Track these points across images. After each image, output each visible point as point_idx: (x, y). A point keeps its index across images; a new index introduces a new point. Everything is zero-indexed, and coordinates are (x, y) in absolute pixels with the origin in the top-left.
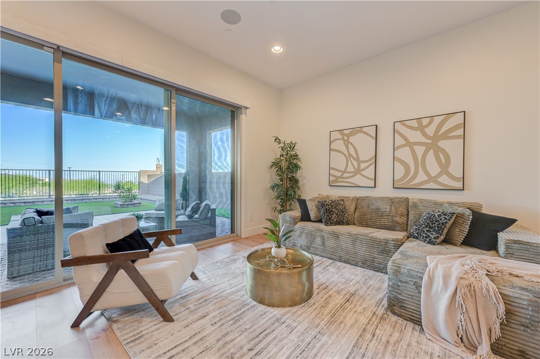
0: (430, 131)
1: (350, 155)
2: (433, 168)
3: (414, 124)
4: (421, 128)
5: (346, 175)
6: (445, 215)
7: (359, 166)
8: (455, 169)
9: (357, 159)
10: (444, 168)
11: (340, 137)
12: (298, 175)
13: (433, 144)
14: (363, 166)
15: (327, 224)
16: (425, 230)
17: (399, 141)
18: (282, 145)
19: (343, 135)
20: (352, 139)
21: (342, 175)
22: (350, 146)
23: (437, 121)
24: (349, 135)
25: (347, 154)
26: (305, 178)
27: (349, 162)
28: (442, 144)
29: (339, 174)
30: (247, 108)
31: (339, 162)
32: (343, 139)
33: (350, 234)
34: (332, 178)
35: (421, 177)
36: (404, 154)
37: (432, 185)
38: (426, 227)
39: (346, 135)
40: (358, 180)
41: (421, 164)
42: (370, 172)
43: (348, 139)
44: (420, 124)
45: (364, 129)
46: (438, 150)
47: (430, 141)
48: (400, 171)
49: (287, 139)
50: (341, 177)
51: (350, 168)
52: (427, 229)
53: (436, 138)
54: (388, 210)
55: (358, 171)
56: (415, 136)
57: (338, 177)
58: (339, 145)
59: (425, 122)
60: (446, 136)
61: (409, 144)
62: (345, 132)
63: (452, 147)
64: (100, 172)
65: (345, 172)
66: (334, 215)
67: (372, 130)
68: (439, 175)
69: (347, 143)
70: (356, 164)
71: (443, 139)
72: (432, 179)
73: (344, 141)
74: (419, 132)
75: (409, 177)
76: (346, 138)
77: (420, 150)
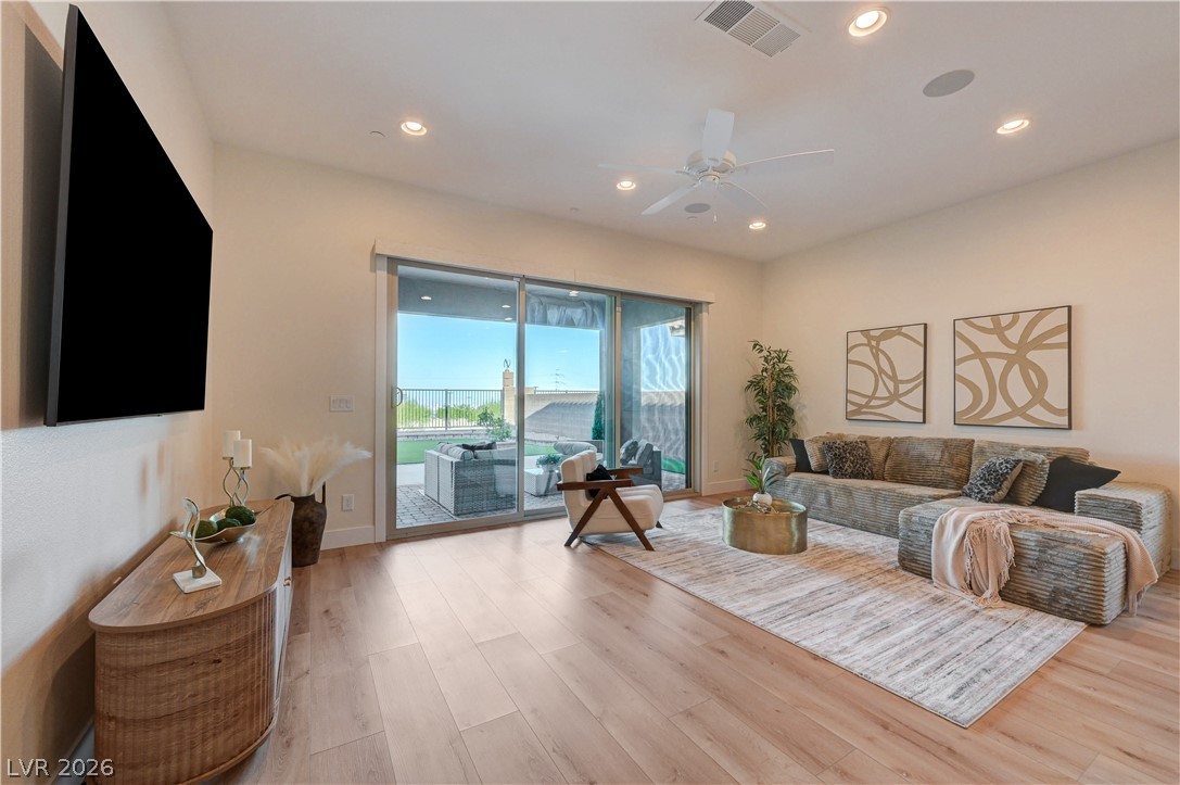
0: (1014, 335)
1: (882, 371)
2: (1021, 395)
3: (987, 323)
4: (998, 330)
5: (874, 403)
6: (1008, 463)
7: (896, 388)
8: (1056, 395)
9: (894, 378)
10: (1038, 395)
11: (865, 341)
12: (793, 402)
13: (1019, 356)
14: (903, 388)
15: (835, 475)
17: (964, 350)
18: (765, 353)
19: (870, 338)
20: (883, 345)
21: (868, 403)
22: (881, 356)
23: (1024, 320)
24: (879, 339)
25: (875, 368)
26: (804, 406)
27: (881, 382)
28: (1033, 356)
29: (863, 401)
30: (709, 303)
31: (864, 382)
32: (869, 344)
34: (851, 408)
35: (1001, 407)
36: (972, 371)
37: (1018, 421)
39: (874, 338)
40: (894, 410)
41: (999, 387)
42: (915, 399)
43: (878, 344)
44: (997, 324)
45: (904, 330)
46: (1027, 367)
47: (1013, 352)
48: (965, 399)
49: (773, 343)
50: (867, 405)
51: (882, 392)
53: (1024, 346)
54: (937, 458)
55: (895, 397)
56: (989, 343)
57: (861, 406)
58: (864, 354)
59: (1004, 321)
60: (1039, 344)
61: (978, 354)
62: (872, 333)
63: (1051, 362)
64: (446, 391)
65: (872, 397)
66: (849, 463)
67: (918, 334)
68: (1030, 404)
69: (876, 351)
70: (891, 385)
71: (1035, 349)
72: (1017, 411)
73: (872, 347)
74: (996, 336)
75: (980, 408)
76: (874, 343)
77: (997, 365)
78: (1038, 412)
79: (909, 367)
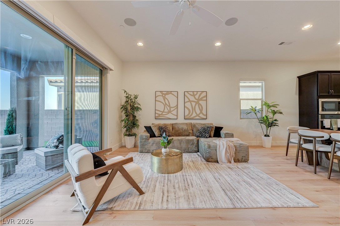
0: (197, 97)
1: (166, 104)
2: (198, 112)
3: (192, 93)
4: (194, 95)
5: (164, 113)
6: (209, 127)
7: (170, 109)
9: (169, 106)
10: (201, 112)
11: (161, 95)
12: (137, 114)
13: (197, 103)
14: (172, 109)
16: (204, 134)
17: (187, 100)
18: (127, 95)
19: (163, 94)
20: (167, 96)
21: (162, 113)
22: (166, 99)
23: (199, 93)
24: (165, 94)
25: (164, 104)
26: (140, 115)
27: (166, 107)
28: (200, 102)
29: (160, 113)
30: (111, 70)
31: (160, 107)
32: (162, 96)
33: (179, 140)
34: (157, 115)
35: (194, 115)
36: (188, 105)
37: (197, 117)
38: (204, 132)
39: (164, 94)
40: (170, 116)
41: (194, 109)
42: (175, 112)
43: (165, 96)
44: (194, 94)
45: (172, 93)
46: (199, 105)
47: (197, 101)
48: (187, 112)
49: (132, 93)
50: (162, 114)
51: (166, 110)
52: (205, 133)
53: (199, 100)
54: (186, 128)
55: (169, 112)
56: (192, 98)
57: (160, 115)
58: (160, 98)
59: (195, 93)
60: (201, 99)
61: (190, 101)
62: (163, 92)
63: (203, 103)
65: (163, 112)
67: (175, 94)
68: (200, 114)
69: (164, 98)
71: (201, 101)
72: (198, 115)
73: (163, 97)
74: (193, 97)
75: (190, 114)
76: (164, 96)
77: (194, 104)
78: (201, 115)
79: (173, 104)
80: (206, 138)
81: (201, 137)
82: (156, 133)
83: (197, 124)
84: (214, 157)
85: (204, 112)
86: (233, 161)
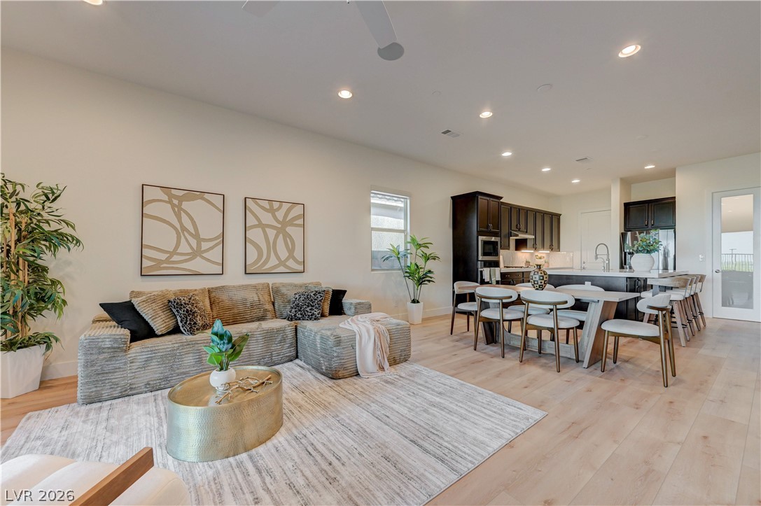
0: (280, 215)
1: (184, 229)
2: (283, 254)
3: (266, 204)
4: (272, 211)
5: (175, 258)
6: (319, 293)
7: (199, 245)
9: (196, 236)
10: (291, 251)
11: (166, 198)
13: (281, 231)
14: (205, 246)
16: (308, 309)
17: (251, 221)
19: (171, 196)
20: (185, 205)
21: (170, 257)
22: (183, 214)
23: (285, 206)
24: (181, 199)
25: (178, 226)
27: (183, 237)
28: (289, 229)
29: (163, 257)
31: (161, 237)
32: (170, 202)
34: (147, 263)
35: (273, 261)
36: (256, 235)
37: (282, 269)
38: (308, 306)
39: (176, 197)
40: (197, 265)
41: (272, 247)
42: (215, 255)
43: (180, 204)
44: (271, 206)
45: (206, 196)
46: (287, 236)
47: (280, 226)
48: (252, 255)
50: (167, 261)
51: (184, 248)
52: (310, 308)
53: (285, 223)
55: (196, 253)
56: (267, 218)
57: (159, 262)
58: (163, 210)
59: (276, 205)
60: (291, 223)
61: (263, 227)
62: (173, 192)
63: (295, 232)
65: (174, 252)
67: (218, 201)
68: (287, 259)
69: (178, 211)
70: (194, 243)
71: (290, 226)
72: (282, 263)
73: (173, 206)
74: (270, 214)
75: (262, 261)
76: (176, 202)
77: (271, 233)
78: (291, 264)
79: (209, 229)
80: (315, 319)
81: (300, 319)
82: (159, 325)
83: (284, 285)
84: (349, 365)
85: (298, 254)
86: (386, 365)
